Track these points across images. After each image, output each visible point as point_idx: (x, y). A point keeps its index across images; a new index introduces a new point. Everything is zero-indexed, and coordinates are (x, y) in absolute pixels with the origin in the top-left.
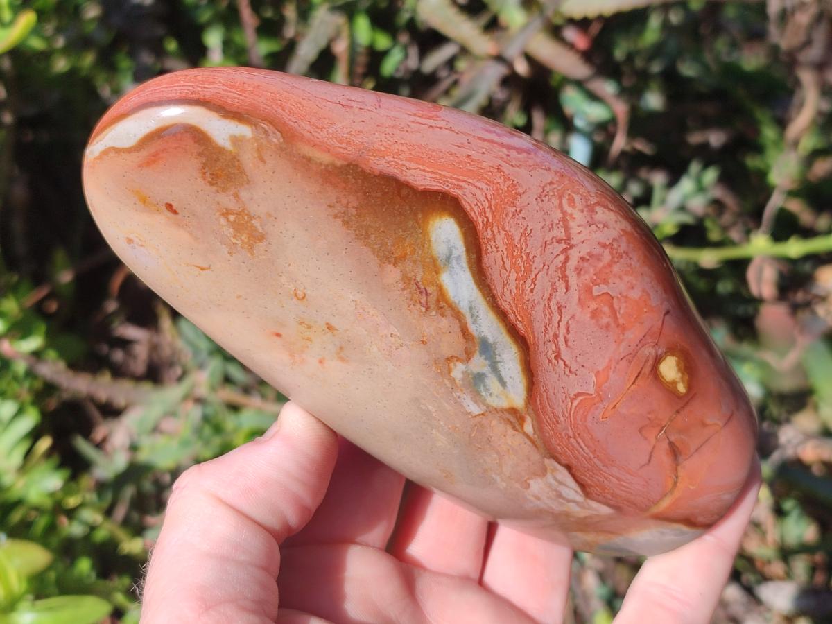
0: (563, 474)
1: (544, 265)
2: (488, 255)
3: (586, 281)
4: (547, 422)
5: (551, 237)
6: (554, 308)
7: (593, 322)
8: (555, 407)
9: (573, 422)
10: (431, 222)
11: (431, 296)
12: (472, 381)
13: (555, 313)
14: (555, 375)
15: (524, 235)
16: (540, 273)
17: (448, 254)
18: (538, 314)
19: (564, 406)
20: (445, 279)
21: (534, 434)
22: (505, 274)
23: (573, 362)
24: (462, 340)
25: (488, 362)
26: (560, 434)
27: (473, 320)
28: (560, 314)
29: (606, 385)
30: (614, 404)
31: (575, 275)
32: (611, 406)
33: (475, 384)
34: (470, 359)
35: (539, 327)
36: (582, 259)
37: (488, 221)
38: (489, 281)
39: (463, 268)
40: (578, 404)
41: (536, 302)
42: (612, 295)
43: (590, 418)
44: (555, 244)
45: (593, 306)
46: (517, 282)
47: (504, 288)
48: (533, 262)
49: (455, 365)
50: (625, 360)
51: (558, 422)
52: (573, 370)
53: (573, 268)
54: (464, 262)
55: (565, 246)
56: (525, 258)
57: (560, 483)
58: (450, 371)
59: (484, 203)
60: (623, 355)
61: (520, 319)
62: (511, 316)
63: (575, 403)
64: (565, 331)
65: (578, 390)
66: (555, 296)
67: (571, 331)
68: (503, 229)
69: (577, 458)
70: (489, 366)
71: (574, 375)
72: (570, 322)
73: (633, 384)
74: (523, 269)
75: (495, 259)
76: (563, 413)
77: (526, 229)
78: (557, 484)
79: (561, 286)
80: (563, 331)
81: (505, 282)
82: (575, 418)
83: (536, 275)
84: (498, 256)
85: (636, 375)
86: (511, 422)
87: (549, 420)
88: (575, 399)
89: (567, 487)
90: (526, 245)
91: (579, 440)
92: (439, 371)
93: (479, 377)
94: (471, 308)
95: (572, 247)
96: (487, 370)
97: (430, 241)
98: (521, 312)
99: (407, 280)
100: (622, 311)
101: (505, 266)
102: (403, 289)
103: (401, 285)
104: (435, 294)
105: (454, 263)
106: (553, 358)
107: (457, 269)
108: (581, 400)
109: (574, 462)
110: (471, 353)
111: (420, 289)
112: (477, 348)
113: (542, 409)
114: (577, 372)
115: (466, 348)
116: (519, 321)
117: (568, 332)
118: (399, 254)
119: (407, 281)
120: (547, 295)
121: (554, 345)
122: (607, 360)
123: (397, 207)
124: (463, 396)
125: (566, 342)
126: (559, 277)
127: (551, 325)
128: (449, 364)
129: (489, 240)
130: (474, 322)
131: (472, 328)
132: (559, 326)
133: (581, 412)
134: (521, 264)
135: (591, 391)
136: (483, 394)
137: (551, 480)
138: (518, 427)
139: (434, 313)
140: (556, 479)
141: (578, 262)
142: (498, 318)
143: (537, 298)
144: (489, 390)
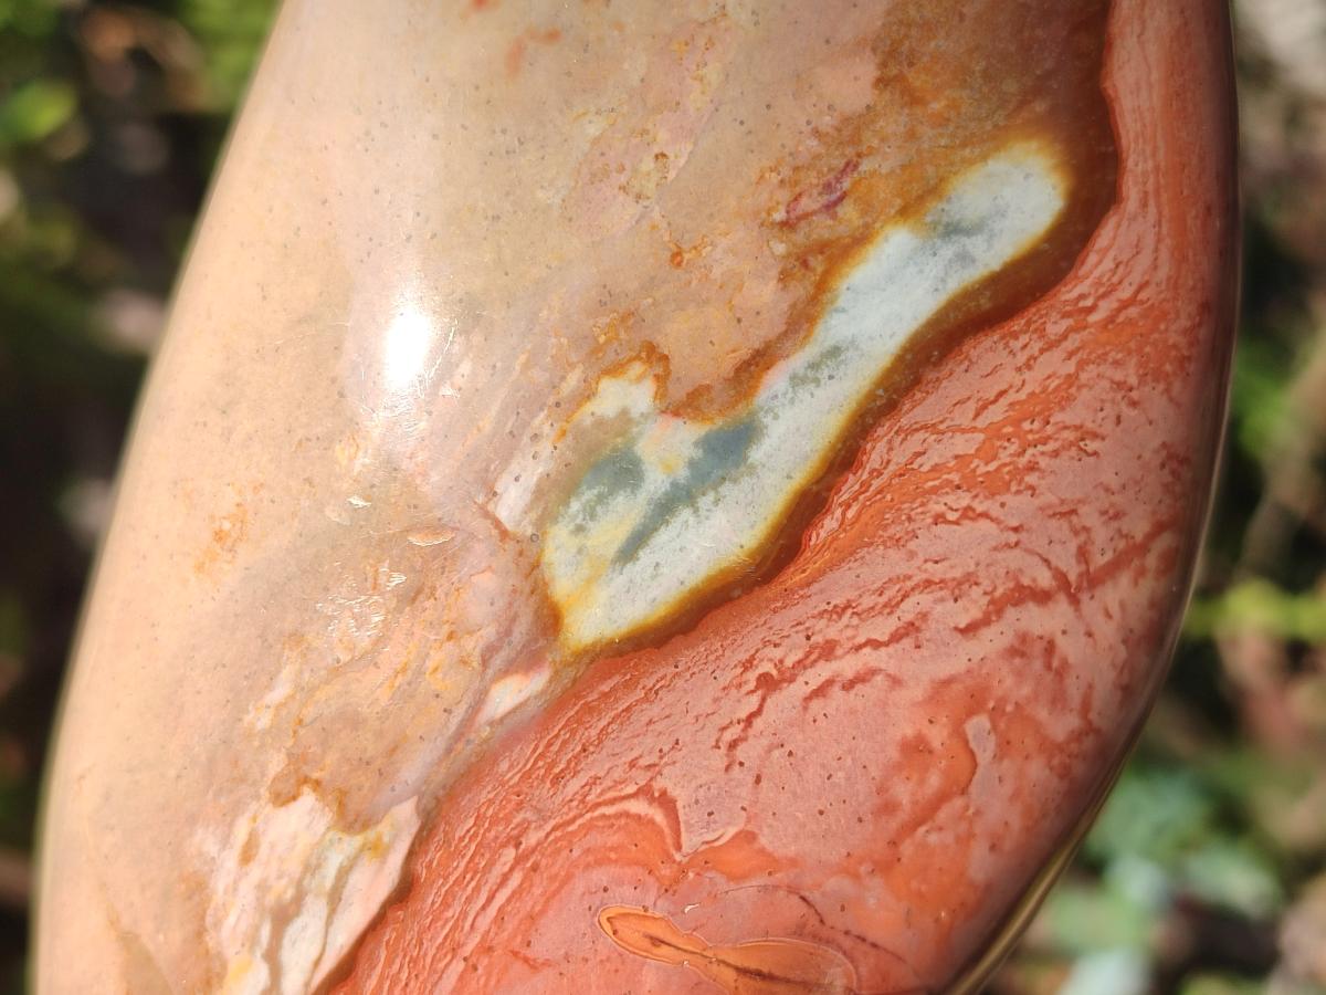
0: (371, 888)
1: (1016, 530)
2: (1001, 346)
3: (996, 683)
4: (549, 745)
5: (1088, 524)
6: (908, 610)
7: (894, 754)
8: (608, 743)
9: (571, 828)
10: (1034, 145)
11: (830, 222)
12: (606, 451)
13: (895, 617)
14: (708, 700)
15: (1079, 434)
16: (994, 526)
17: (964, 224)
18: (881, 565)
19: (617, 774)
20: (896, 241)
21: (491, 724)
22: (963, 417)
23: (765, 742)
24: (727, 366)
25: (683, 474)
26: (519, 806)
27: (801, 372)
28: (896, 637)
29: (720, 880)
30: (668, 938)
31: (1008, 639)
32: (658, 931)
33: (597, 468)
34: (676, 414)
35: (841, 585)
36: (1050, 648)
37: (1091, 310)
38: (931, 375)
39: (943, 281)
40: (638, 818)
41: (912, 545)
42: (973, 789)
43: (600, 876)
44: (1073, 546)
45: (937, 736)
46: (952, 463)
47: (925, 427)
48: (1018, 492)
49: (640, 379)
50: (804, 909)
51: (556, 780)
52: (741, 753)
53: (1023, 625)
54: (962, 279)
55: (1072, 577)
56: (1023, 461)
57: (335, 898)
58: (615, 370)
59: (1126, 283)
60: (814, 896)
61: (850, 514)
62: (851, 484)
63: (638, 807)
64: (849, 674)
65: (681, 796)
66: (942, 600)
67: (853, 692)
68: (1081, 365)
69: (446, 905)
70: (674, 485)
71: (725, 762)
72: (879, 678)
73: (737, 969)
74: (992, 467)
75: (995, 370)
76: (595, 780)
77: (1095, 436)
78: (329, 883)
79: (972, 607)
80: (847, 666)
81: (942, 427)
82: (588, 828)
83: (985, 515)
84: (1008, 376)
85: (765, 970)
86: (508, 632)
87: (555, 748)
88: (652, 800)
89: (329, 922)
90: (1056, 454)
91: (515, 880)
92: (602, 339)
93: (623, 471)
94: (835, 352)
95: (1074, 601)
96: (656, 481)
97: (984, 158)
98: (872, 511)
99: (852, 133)
100: (933, 838)
101: (984, 407)
102: (816, 133)
103: (827, 122)
104: (842, 230)
105: (948, 251)
106: (760, 670)
107: (934, 268)
108: (652, 822)
109: (430, 899)
110: (697, 408)
111: (838, 180)
112: (719, 422)
113: (589, 709)
114: (736, 767)
115: (708, 388)
116: (844, 514)
117: (849, 686)
118: (918, 84)
119: (846, 133)
120: (937, 572)
121: (799, 655)
122: (792, 850)
123: (1039, 32)
124: (545, 448)
125: (820, 692)
126: (995, 588)
127: (855, 621)
128: (638, 358)
129: (1041, 332)
130: (797, 381)
131: (776, 381)
132: (859, 648)
133: (614, 839)
134: (1004, 457)
135: (690, 842)
136: (575, 506)
137: (334, 861)
138: (498, 661)
139: (780, 248)
140: (343, 874)
141: (1041, 638)
142: (833, 447)
143: (924, 545)
144: (593, 516)
